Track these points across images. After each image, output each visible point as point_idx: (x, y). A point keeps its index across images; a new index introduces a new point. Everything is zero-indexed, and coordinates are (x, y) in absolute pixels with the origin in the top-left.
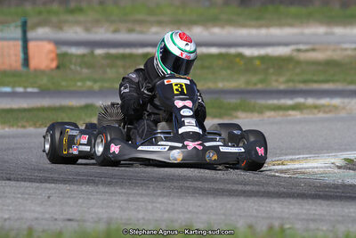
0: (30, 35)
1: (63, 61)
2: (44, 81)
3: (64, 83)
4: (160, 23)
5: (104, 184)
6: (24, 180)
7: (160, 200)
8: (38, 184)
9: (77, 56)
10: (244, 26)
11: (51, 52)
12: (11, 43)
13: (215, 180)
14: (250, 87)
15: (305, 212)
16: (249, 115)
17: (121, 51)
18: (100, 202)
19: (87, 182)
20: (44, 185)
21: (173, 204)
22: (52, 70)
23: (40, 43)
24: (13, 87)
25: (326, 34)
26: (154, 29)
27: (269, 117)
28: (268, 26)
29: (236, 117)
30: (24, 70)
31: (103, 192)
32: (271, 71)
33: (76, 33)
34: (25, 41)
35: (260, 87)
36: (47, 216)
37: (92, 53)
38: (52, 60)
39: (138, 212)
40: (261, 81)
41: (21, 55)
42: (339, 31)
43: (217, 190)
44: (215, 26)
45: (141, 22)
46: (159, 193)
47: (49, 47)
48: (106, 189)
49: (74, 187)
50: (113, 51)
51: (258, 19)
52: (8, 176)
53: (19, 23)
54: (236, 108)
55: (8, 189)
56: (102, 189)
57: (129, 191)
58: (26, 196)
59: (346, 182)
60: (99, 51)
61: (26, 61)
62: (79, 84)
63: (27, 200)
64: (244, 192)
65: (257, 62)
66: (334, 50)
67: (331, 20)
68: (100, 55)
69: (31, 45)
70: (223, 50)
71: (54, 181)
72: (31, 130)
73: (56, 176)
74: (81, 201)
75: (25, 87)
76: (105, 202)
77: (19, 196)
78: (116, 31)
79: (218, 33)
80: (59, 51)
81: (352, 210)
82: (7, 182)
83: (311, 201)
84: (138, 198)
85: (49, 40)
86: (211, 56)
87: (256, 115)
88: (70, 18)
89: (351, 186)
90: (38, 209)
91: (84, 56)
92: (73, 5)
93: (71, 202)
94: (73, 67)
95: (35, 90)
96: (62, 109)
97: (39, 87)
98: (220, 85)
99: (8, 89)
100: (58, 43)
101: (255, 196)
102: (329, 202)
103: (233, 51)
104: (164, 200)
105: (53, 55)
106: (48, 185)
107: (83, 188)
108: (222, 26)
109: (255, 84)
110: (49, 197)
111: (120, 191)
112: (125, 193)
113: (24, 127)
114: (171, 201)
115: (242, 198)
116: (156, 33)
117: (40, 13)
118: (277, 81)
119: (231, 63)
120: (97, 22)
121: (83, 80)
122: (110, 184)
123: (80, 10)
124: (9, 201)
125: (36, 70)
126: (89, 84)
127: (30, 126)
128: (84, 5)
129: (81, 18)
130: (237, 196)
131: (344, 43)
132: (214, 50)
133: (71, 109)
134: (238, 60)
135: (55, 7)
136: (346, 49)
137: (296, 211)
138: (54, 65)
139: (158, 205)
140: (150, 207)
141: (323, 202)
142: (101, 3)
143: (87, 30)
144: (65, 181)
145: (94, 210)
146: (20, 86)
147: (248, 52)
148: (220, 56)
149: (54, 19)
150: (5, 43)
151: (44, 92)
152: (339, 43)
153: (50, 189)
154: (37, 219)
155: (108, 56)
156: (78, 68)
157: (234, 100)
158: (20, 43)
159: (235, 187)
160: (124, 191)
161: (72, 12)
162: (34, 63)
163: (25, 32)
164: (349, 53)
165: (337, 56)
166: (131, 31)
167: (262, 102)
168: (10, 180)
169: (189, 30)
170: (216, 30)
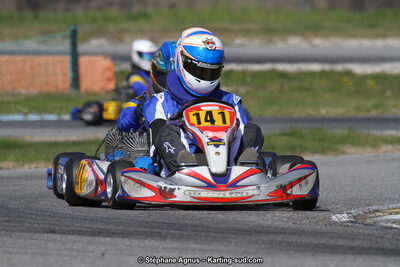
0: (81, 48)
4: (246, 33)
5: (173, 237)
6: (73, 233)
8: (89, 238)
10: (353, 36)
11: (108, 69)
12: (58, 58)
13: (315, 234)
14: (362, 114)
16: (359, 150)
19: (151, 235)
20: (97, 239)
22: (108, 92)
23: (94, 58)
24: (59, 114)
26: (239, 41)
27: (385, 152)
28: (384, 36)
29: (344, 153)
30: (73, 92)
31: (173, 248)
32: (389, 93)
34: (75, 57)
35: (374, 113)
38: (109, 80)
40: (376, 107)
41: (70, 74)
43: (317, 246)
44: (316, 36)
46: (243, 249)
47: (105, 63)
48: (176, 245)
49: (135, 242)
51: (371, 26)
52: (51, 227)
53: (67, 33)
54: (342, 141)
55: (51, 245)
56: (170, 243)
57: (205, 247)
58: (75, 254)
61: (76, 82)
63: (75, 257)
64: (352, 248)
65: (370, 83)
69: (83, 61)
70: (327, 67)
71: (110, 234)
73: (112, 227)
77: (66, 253)
79: (321, 44)
80: (117, 69)
82: (51, 235)
85: (106, 55)
86: (312, 74)
87: (368, 149)
88: (133, 26)
92: (136, 9)
98: (323, 112)
99: (53, 117)
100: (117, 58)
101: (366, 253)
103: (339, 67)
105: (109, 74)
106: (102, 239)
107: (148, 242)
108: (326, 36)
109: (368, 111)
110: (103, 255)
111: (193, 246)
112: (200, 250)
115: (350, 257)
116: (241, 45)
117: (94, 20)
118: (395, 106)
119: (338, 83)
120: (166, 32)
122: (181, 238)
123: (145, 16)
124: (52, 260)
125: (87, 93)
128: (150, 9)
129: (145, 25)
130: (343, 253)
132: (315, 67)
134: (346, 79)
135: (113, 12)
138: (112, 86)
142: (172, 6)
144: (123, 234)
146: (67, 113)
147: (358, 69)
148: (323, 74)
149: (112, 27)
150: (50, 59)
153: (104, 244)
157: (340, 131)
158: (68, 58)
159: (341, 242)
160: (198, 246)
161: (134, 18)
162: (85, 84)
163: (74, 45)
167: (376, 133)
168: (53, 232)
169: (284, 40)
170: (318, 41)
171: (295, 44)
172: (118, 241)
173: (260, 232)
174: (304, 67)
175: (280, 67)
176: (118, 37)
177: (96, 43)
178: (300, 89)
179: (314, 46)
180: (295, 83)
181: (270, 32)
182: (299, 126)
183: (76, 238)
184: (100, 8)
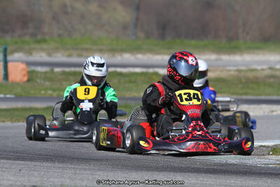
0: (9, 58)
1: (31, 77)
2: (19, 90)
3: (32, 92)
4: (101, 51)
5: (59, 161)
7: (98, 173)
9: (41, 73)
10: (159, 54)
11: (23, 70)
15: (199, 182)
17: (73, 69)
18: (56, 174)
19: (47, 160)
20: (17, 162)
21: (107, 176)
22: (24, 82)
23: (16, 64)
25: (216, 60)
30: (4, 82)
33: (41, 57)
34: (6, 63)
36: (18, 183)
37: (52, 70)
38: (24, 75)
39: (83, 181)
41: (3, 72)
42: (225, 58)
44: (138, 53)
45: (87, 50)
47: (22, 66)
48: (61, 165)
49: (38, 164)
50: (67, 70)
53: (2, 49)
56: (57, 165)
57: (76, 166)
59: (229, 162)
60: (57, 70)
61: (6, 76)
62: (43, 92)
66: (222, 71)
67: (219, 50)
68: (58, 72)
69: (10, 65)
70: (144, 70)
71: (24, 159)
72: (8, 124)
74: (42, 173)
75: (5, 94)
76: (60, 174)
78: (70, 56)
79: (141, 58)
80: (29, 70)
81: (232, 181)
83: (204, 175)
84: (83, 171)
85: (23, 62)
86: (136, 74)
88: (37, 46)
89: (232, 164)
90: (12, 178)
91: (46, 73)
92: (39, 37)
93: (36, 174)
94: (38, 81)
95: (12, 96)
96: (30, 109)
97: (14, 94)
100: (29, 64)
101: (165, 171)
102: (216, 176)
103: (151, 70)
104: (101, 173)
105: (25, 72)
106: (20, 162)
108: (144, 54)
110: (20, 170)
111: (70, 166)
113: (3, 122)
114: (106, 174)
115: (156, 173)
117: (16, 43)
119: (150, 79)
120: (56, 50)
121: (46, 89)
122: (63, 162)
123: (45, 41)
125: (12, 83)
126: (50, 92)
127: (8, 121)
128: (47, 37)
129: (45, 46)
130: (152, 170)
131: (229, 66)
132: (138, 70)
133: (37, 109)
134: (154, 77)
135: (27, 38)
136: (230, 71)
137: (193, 181)
138: (25, 79)
139: (97, 177)
140: (91, 178)
141: (212, 176)
142: (60, 36)
143: (49, 55)
144: (32, 159)
145: (52, 179)
146: (1, 93)
147: (161, 71)
148: (142, 74)
149: (26, 47)
151: (18, 98)
152: (225, 66)
153: (21, 165)
154: (11, 185)
155: (64, 73)
156: (42, 82)
158: (2, 64)
160: (73, 166)
161: (38, 42)
162: (11, 77)
163: (5, 56)
164: (232, 73)
165: (223, 75)
166: (79, 56)
169: (121, 55)
170: (140, 56)
171: (127, 57)
172: (29, 163)
173: (107, 159)
174: (132, 70)
175: (119, 70)
176: (29, 53)
177: (17, 55)
178: (130, 82)
179: (137, 59)
180: (127, 79)
181: (113, 51)
182: (129, 102)
183: (5, 161)
184: (20, 36)
